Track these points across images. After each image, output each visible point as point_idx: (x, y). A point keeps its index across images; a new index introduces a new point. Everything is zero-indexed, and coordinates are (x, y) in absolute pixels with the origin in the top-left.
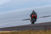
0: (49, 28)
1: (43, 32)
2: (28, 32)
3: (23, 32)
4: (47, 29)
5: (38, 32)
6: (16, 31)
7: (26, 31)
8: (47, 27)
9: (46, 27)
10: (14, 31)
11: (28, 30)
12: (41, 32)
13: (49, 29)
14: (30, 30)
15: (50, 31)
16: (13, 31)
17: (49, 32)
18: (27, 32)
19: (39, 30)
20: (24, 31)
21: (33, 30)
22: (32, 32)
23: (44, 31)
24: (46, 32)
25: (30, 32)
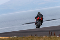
0: (55, 33)
1: (47, 38)
2: (29, 37)
3: (23, 38)
4: (52, 35)
5: (41, 38)
6: (16, 37)
7: (27, 37)
8: (52, 32)
9: (50, 32)
10: (13, 37)
11: (30, 36)
12: (45, 38)
13: (55, 35)
14: (32, 36)
16: (11, 37)
17: (54, 38)
18: (28, 39)
19: (43, 36)
20: (25, 37)
21: (36, 35)
22: (35, 38)
23: (49, 37)
24: (51, 38)
25: (32, 38)
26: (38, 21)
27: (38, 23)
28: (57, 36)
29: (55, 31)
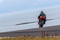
0: (48, 33)
1: (40, 38)
2: (22, 38)
3: (16, 38)
4: (45, 35)
5: (34, 39)
6: (9, 37)
7: (20, 37)
8: (45, 33)
9: (43, 33)
10: (6, 38)
11: (23, 37)
12: (38, 38)
14: (25, 36)
15: (48, 37)
16: (5, 38)
17: (47, 39)
18: (21, 39)
19: (35, 37)
20: (18, 37)
21: (29, 36)
22: (28, 39)
23: (42, 37)
24: (44, 39)
25: (25, 39)
26: (41, 21)
27: (41, 22)
28: (50, 37)
29: (48, 31)
